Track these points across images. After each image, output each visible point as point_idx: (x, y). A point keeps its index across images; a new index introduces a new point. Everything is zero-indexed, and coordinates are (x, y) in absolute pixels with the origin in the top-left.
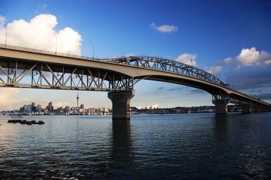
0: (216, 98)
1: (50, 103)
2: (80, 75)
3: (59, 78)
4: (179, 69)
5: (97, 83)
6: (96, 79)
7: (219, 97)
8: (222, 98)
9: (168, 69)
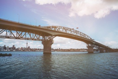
0: (88, 45)
1: (14, 46)
2: (30, 33)
3: (20, 34)
4: (73, 32)
5: (37, 37)
6: (37, 35)
7: (90, 45)
8: (91, 45)
9: (68, 32)
